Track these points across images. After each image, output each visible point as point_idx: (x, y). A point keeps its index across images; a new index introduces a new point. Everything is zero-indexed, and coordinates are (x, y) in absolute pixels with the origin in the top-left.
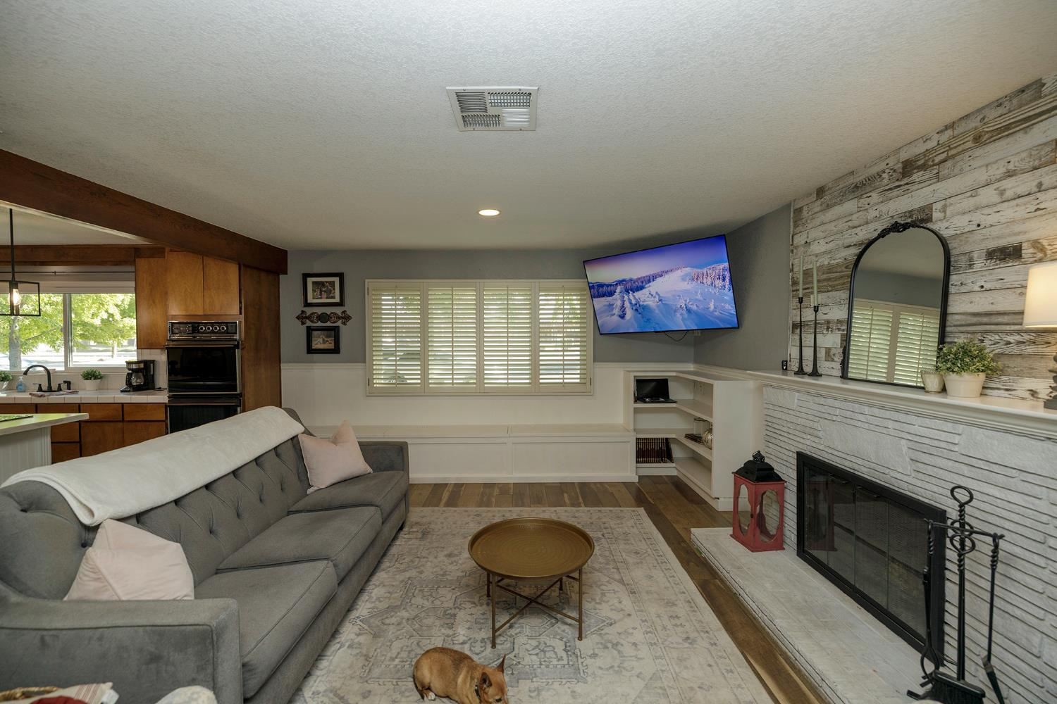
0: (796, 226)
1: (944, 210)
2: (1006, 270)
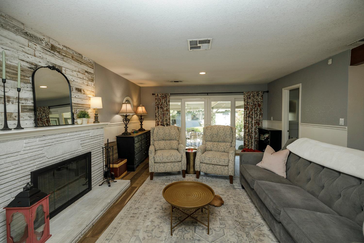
1: (65, 70)
2: (79, 94)
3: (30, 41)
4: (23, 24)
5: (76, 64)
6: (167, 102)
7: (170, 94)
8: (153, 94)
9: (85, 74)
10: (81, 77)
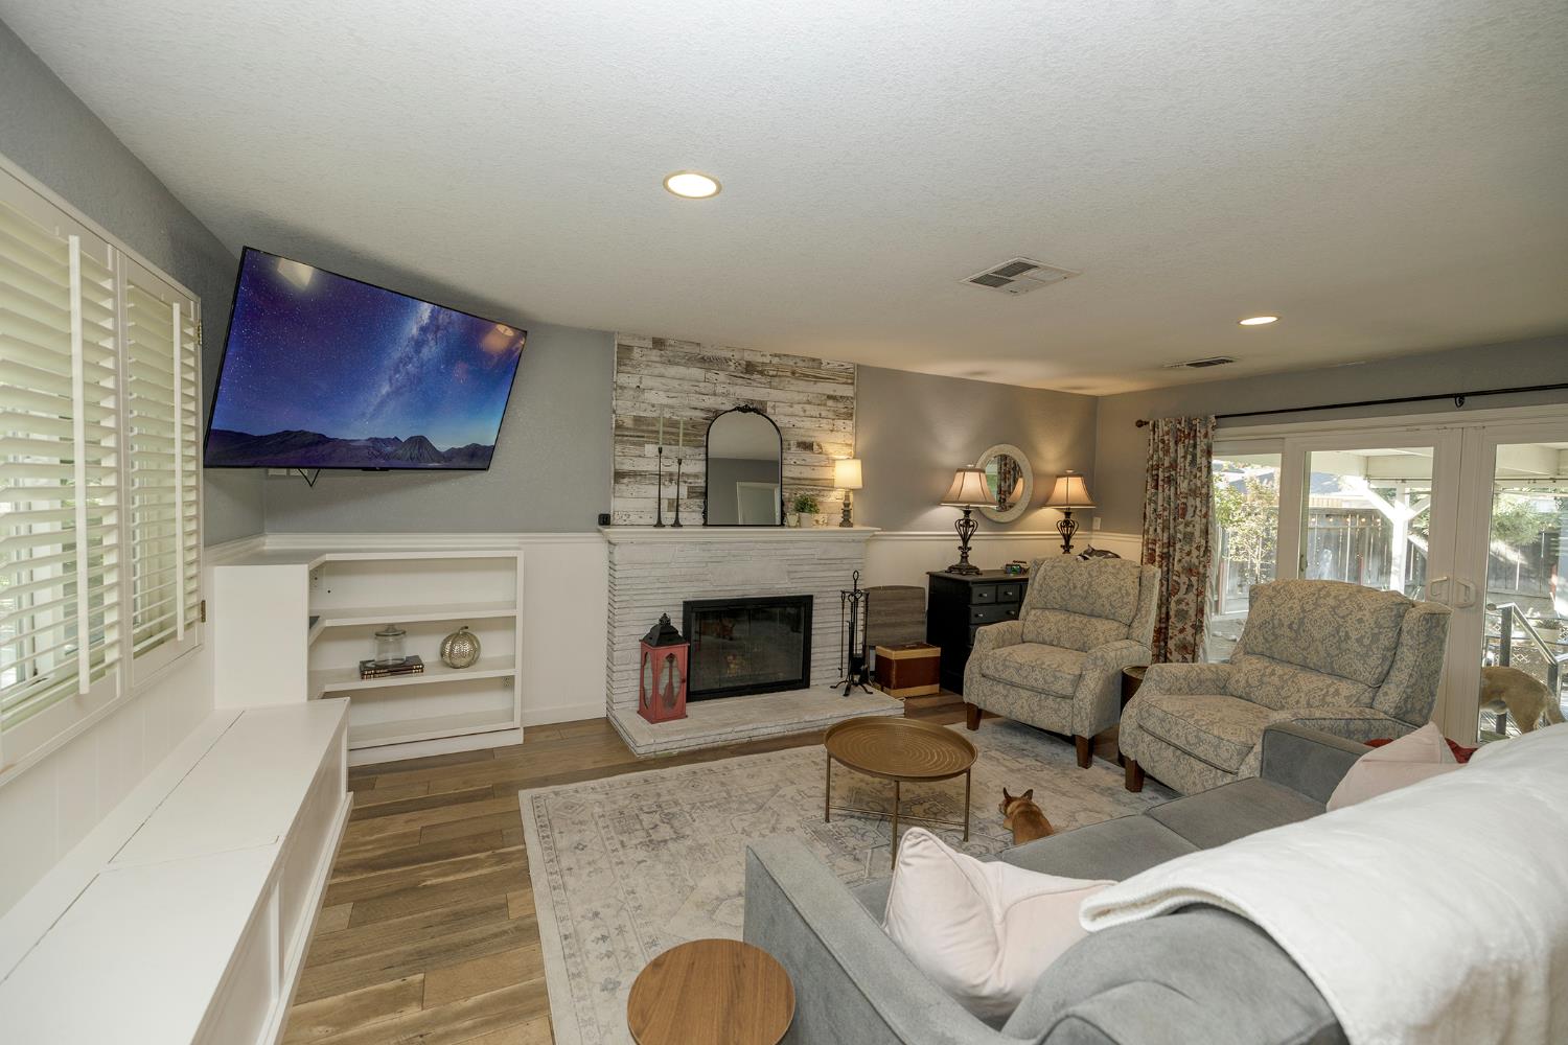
0: (619, 364)
1: (774, 407)
2: (807, 455)
3: (708, 370)
4: (698, 344)
5: (802, 385)
6: (1194, 456)
7: (1216, 417)
8: (1140, 421)
9: (825, 405)
10: (813, 413)
